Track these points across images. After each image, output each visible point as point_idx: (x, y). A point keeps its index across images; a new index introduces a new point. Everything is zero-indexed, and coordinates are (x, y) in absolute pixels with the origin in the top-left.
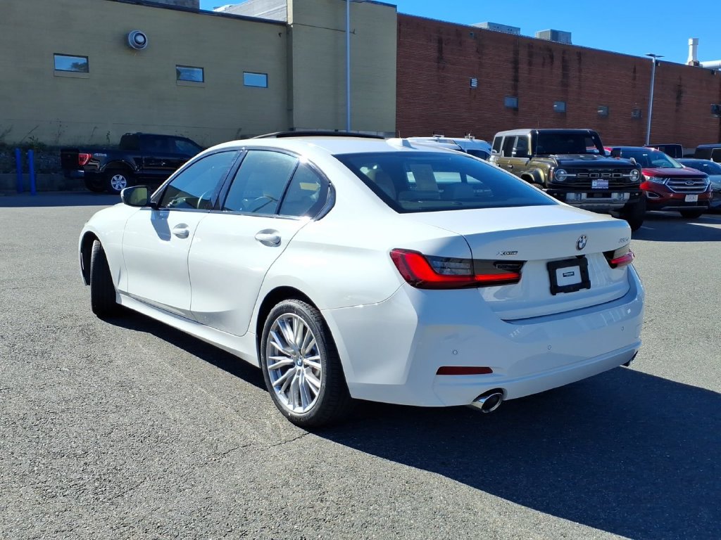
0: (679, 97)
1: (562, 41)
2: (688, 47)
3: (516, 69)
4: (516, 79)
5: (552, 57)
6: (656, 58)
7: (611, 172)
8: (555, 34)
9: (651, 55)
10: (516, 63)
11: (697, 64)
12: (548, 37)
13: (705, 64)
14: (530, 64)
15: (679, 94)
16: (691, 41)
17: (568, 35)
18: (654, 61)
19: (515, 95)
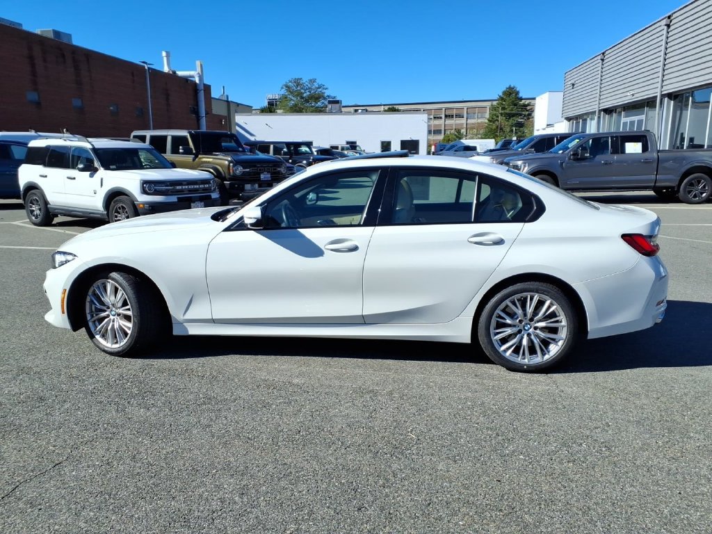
0: (167, 99)
1: (65, 41)
2: (163, 57)
3: (33, 65)
4: (34, 74)
5: (63, 56)
6: (149, 66)
7: (271, 167)
8: (57, 33)
9: (144, 62)
10: (31, 58)
11: (174, 73)
12: (51, 36)
13: (180, 73)
14: (45, 61)
15: (168, 96)
16: (164, 54)
17: (69, 36)
18: (146, 68)
19: (36, 90)
